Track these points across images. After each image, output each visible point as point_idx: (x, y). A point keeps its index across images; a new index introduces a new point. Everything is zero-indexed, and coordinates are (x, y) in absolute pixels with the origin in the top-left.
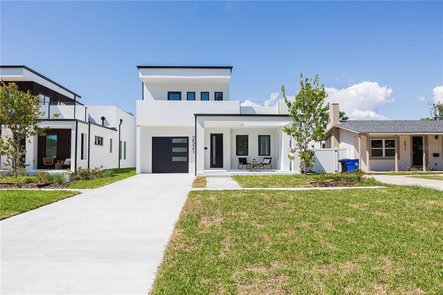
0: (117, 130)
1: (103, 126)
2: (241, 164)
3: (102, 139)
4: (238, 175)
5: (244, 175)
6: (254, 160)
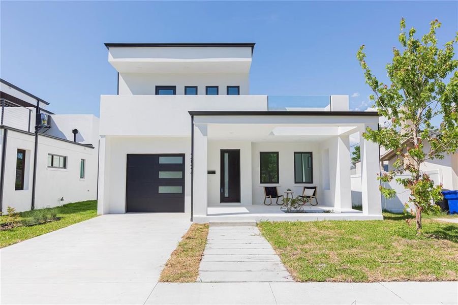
0: (94, 148)
1: (75, 142)
2: (269, 197)
3: (65, 159)
4: (268, 221)
5: (279, 221)
6: (289, 190)
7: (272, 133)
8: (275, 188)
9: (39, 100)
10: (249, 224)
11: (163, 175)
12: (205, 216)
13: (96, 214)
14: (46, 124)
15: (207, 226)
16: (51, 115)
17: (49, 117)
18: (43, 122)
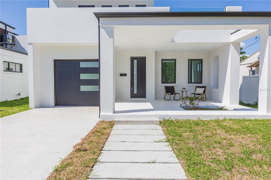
2: (169, 94)
3: (21, 65)
4: (170, 119)
5: (181, 119)
6: (184, 89)
7: (173, 41)
8: (173, 87)
9: (6, 25)
10: (152, 122)
11: (83, 76)
12: (111, 114)
13: (29, 108)
14: (11, 41)
15: (112, 124)
16: (15, 36)
17: (13, 37)
18: (8, 40)
